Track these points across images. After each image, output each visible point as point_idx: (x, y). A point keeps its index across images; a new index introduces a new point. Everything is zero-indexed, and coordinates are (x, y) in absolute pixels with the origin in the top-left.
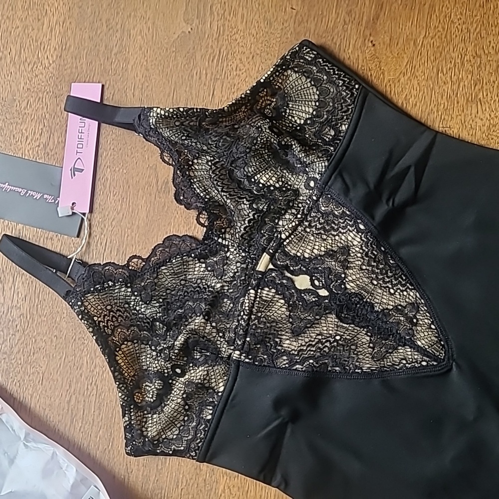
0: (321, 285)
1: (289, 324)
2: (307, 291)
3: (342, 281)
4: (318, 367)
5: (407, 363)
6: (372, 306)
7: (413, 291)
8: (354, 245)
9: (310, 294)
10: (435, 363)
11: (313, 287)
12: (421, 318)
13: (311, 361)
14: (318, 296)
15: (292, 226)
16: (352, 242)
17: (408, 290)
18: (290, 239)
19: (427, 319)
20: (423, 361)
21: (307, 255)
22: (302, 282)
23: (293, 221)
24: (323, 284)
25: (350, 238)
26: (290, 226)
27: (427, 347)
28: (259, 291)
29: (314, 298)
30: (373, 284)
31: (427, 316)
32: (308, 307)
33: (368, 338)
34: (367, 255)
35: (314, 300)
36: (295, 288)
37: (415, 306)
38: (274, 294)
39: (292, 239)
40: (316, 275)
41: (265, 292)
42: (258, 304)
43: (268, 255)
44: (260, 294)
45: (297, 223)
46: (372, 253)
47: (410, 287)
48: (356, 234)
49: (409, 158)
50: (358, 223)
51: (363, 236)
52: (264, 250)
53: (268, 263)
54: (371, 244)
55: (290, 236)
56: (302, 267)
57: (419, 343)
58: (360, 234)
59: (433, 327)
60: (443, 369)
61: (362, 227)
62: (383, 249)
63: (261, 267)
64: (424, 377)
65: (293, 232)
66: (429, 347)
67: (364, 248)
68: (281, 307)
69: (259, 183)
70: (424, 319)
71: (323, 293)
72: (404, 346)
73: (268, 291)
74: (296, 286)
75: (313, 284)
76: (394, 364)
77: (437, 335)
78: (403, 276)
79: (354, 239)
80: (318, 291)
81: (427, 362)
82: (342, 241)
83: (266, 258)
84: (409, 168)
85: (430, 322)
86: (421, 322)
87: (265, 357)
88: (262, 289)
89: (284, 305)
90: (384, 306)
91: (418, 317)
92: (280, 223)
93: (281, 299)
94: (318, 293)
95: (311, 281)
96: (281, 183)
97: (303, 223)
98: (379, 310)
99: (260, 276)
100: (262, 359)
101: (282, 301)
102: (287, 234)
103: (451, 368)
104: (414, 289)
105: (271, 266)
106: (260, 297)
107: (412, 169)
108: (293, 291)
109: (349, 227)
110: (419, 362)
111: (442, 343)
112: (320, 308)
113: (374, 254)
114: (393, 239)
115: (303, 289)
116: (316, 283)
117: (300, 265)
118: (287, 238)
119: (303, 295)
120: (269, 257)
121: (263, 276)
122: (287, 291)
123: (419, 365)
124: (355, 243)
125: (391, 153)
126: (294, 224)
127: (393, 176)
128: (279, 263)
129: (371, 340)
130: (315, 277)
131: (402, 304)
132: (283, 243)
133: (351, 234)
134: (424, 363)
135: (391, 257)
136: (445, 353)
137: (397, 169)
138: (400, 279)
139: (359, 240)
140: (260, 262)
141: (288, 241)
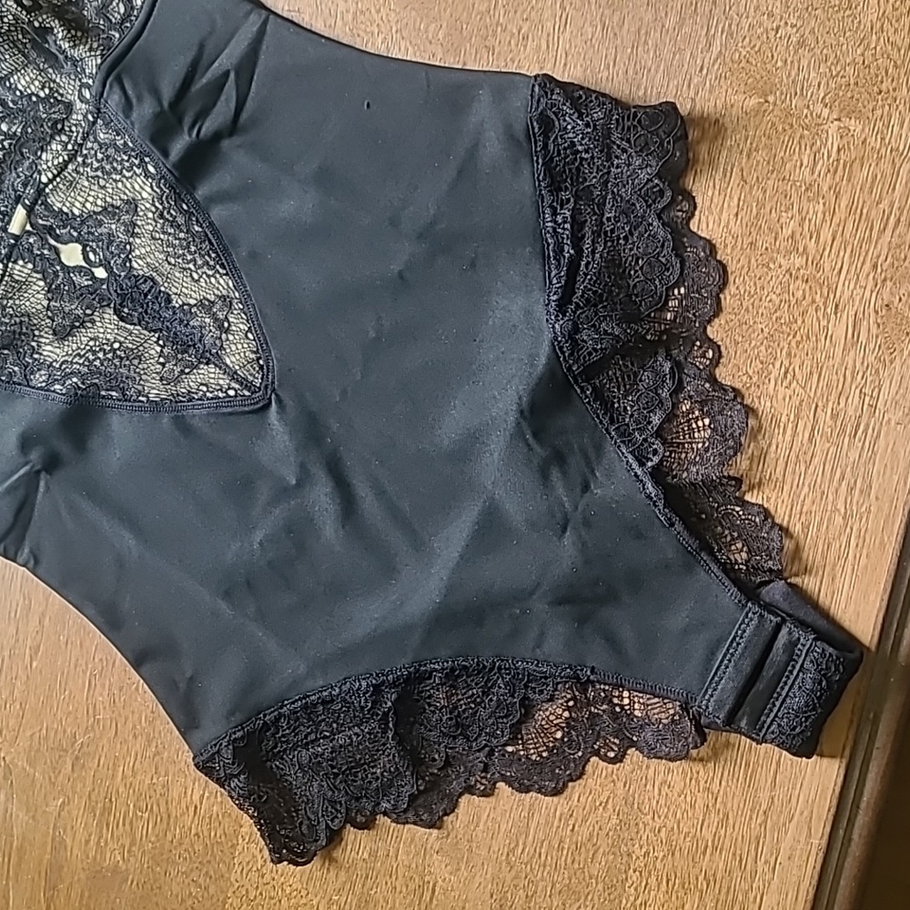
0: (98, 260)
1: (48, 321)
2: (79, 269)
3: (127, 256)
4: (85, 389)
5: (208, 391)
6: (169, 300)
7: (224, 277)
8: (143, 199)
9: (82, 274)
10: (247, 393)
11: (86, 263)
12: (235, 321)
13: (75, 380)
14: (93, 278)
15: (59, 163)
16: (140, 194)
17: (218, 276)
18: (55, 183)
19: (243, 323)
20: (229, 388)
21: (77, 212)
22: (72, 254)
23: (61, 155)
24: (100, 259)
25: (137, 187)
26: (56, 163)
27: (237, 367)
28: (10, 265)
29: (87, 280)
30: (169, 263)
31: (242, 318)
32: (79, 294)
33: (158, 349)
34: (161, 216)
35: (86, 283)
36: (61, 263)
37: (226, 301)
38: (29, 272)
39: (58, 183)
40: (91, 244)
41: (17, 267)
42: (6, 286)
43: (24, 208)
44: (11, 269)
45: (66, 158)
46: (169, 212)
47: (221, 271)
48: (144, 180)
50: (146, 163)
51: (154, 184)
52: (18, 200)
53: (24, 222)
54: (167, 198)
55: (55, 177)
56: (72, 231)
57: (228, 362)
58: (150, 180)
59: (250, 335)
60: (257, 403)
61: (151, 169)
62: (185, 207)
63: (14, 228)
64: (230, 414)
65: (59, 173)
66: (240, 367)
67: (157, 204)
68: (38, 292)
69: (16, 88)
70: (238, 323)
71: (100, 273)
72: (207, 364)
73: (22, 266)
74: (63, 260)
75: (86, 258)
76: (189, 392)
77: (255, 349)
78: (211, 252)
79: (143, 189)
80: (93, 270)
81: (236, 391)
82: (127, 192)
83: (20, 213)
84: (227, 74)
85: (247, 329)
86: (234, 328)
87: (16, 369)
88: (15, 262)
89: (43, 290)
90: (184, 299)
91: (231, 320)
92: (44, 157)
93: (40, 279)
94: (93, 273)
95: (83, 254)
96: (47, 91)
97: (76, 159)
98: (177, 305)
99: (12, 241)
100: (10, 373)
101: (42, 283)
102: (50, 176)
103: (270, 403)
104: (227, 274)
105: (28, 228)
106: (10, 275)
107: (232, 75)
108: (58, 268)
109: (135, 168)
110: (224, 390)
111: (261, 362)
112: (94, 297)
113: (172, 215)
114: (201, 193)
115: (72, 265)
116: (91, 256)
117: (69, 227)
118: (50, 181)
119: (72, 275)
120: (25, 212)
121: (16, 241)
122: (49, 266)
123: (224, 395)
124: (145, 195)
125: (201, 47)
126: (61, 159)
128: (40, 221)
129: (162, 351)
130: (91, 247)
131: (208, 296)
132: (44, 190)
133: (138, 180)
134: (232, 393)
135: (197, 221)
136: (262, 379)
138: (206, 257)
139: (149, 190)
140: (13, 219)
141: (51, 186)
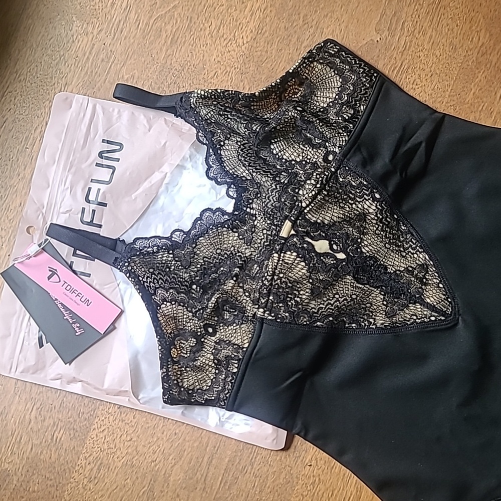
0: (339, 249)
1: (309, 285)
2: (326, 254)
3: (359, 246)
4: (337, 324)
5: (417, 319)
6: (386, 268)
7: (422, 253)
8: (369, 213)
9: (329, 257)
10: (443, 318)
11: (331, 250)
12: (430, 278)
13: (331, 319)
14: (336, 259)
15: (312, 195)
16: (368, 210)
17: (418, 253)
18: (310, 207)
19: (436, 279)
20: (431, 316)
21: (326, 222)
22: (322, 246)
23: (313, 190)
24: (340, 248)
25: (366, 207)
26: (310, 195)
27: (435, 304)
28: (282, 255)
29: (332, 260)
30: (386, 248)
31: (435, 276)
32: (327, 269)
33: (382, 297)
34: (381, 222)
35: (332, 262)
36: (315, 251)
37: (424, 267)
38: (295, 257)
39: (312, 207)
40: (334, 240)
41: (287, 256)
42: (281, 266)
43: (290, 222)
44: (283, 257)
45: (317, 192)
46: (386, 220)
47: (420, 250)
48: (372, 203)
49: (421, 135)
50: (374, 192)
51: (378, 204)
52: (286, 217)
53: (290, 229)
54: (385, 212)
55: (310, 203)
56: (321, 233)
57: (428, 301)
58: (376, 202)
59: (441, 285)
60: (449, 323)
61: (377, 196)
62: (396, 216)
63: (284, 233)
64: (433, 331)
65: (312, 201)
66: (437, 304)
67: (379, 215)
68: (302, 269)
69: (283, 158)
70: (433, 278)
71: (341, 256)
72: (414, 303)
73: (290, 255)
74: (316, 250)
75: (331, 248)
76: (405, 320)
77: (444, 293)
78: (413, 240)
79: (370, 207)
80: (336, 254)
81: (436, 317)
82: (359, 209)
83: (288, 224)
84: (420, 143)
85: (438, 281)
86: (430, 282)
87: (287, 314)
88: (285, 253)
89: (305, 267)
90: (396, 268)
91: (427, 277)
92: (301, 192)
93: (302, 262)
94: (336, 256)
95: (330, 246)
96: (301, 158)
97: (322, 192)
98: (392, 272)
99: (283, 241)
100: (283, 317)
101: (303, 264)
102: (307, 202)
103: (458, 322)
104: (424, 252)
105: (293, 232)
106: (283, 260)
107: (423, 145)
108: (313, 254)
109: (365, 196)
110: (428, 317)
111: (449, 300)
112: (337, 272)
113: (387, 221)
114: (405, 208)
115: (322, 252)
116: (335, 247)
117: (320, 231)
118: (308, 206)
119: (322, 258)
120: (291, 224)
121: (285, 241)
122: (308, 254)
123: (428, 320)
124: (371, 211)
126: (313, 193)
127: (406, 151)
128: (300, 229)
129: (384, 298)
131: (412, 265)
132: (303, 211)
133: (367, 202)
134: (433, 318)
135: (403, 224)
136: (452, 309)
137: (409, 145)
138: (410, 243)
139: (374, 208)
140: (283, 229)
141: (308, 209)
